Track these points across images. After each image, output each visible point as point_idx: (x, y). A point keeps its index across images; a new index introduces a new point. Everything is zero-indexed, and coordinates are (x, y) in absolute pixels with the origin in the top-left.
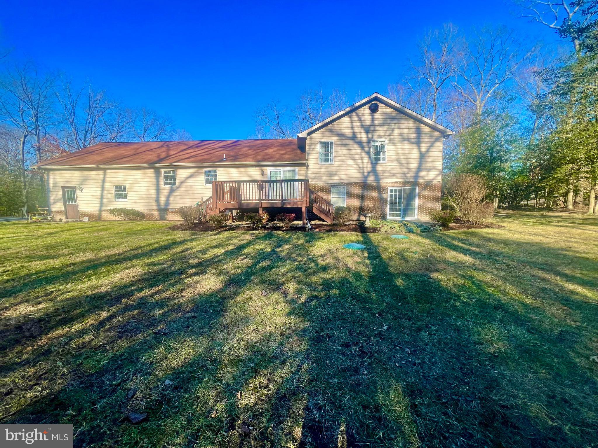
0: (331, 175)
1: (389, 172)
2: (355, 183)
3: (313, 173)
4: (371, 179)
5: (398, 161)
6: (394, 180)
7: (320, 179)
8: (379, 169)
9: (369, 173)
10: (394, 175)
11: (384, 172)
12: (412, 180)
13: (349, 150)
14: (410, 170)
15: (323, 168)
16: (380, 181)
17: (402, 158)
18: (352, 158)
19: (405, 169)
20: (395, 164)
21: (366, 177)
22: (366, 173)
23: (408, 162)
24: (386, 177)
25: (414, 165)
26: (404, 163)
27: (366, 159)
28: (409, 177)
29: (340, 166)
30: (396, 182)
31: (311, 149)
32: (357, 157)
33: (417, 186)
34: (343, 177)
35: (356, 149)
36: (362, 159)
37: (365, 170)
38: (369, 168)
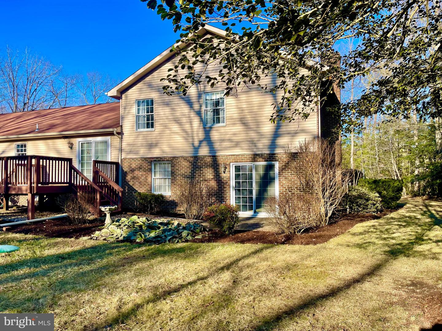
0: (151, 146)
1: (230, 140)
2: (182, 157)
3: (129, 145)
4: (204, 151)
5: (243, 122)
6: (237, 151)
7: (137, 153)
8: (215, 135)
9: (201, 142)
10: (237, 144)
11: (222, 141)
12: (266, 152)
13: (173, 109)
14: (261, 135)
15: (141, 138)
16: (217, 154)
17: (248, 116)
18: (177, 121)
19: (253, 135)
20: (238, 128)
21: (196, 149)
22: (196, 143)
23: (258, 124)
24: (226, 148)
25: (268, 128)
26: (252, 125)
27: (196, 122)
28: (261, 147)
29: (161, 133)
30: (243, 155)
31: (127, 112)
32: (184, 120)
33: (276, 160)
34: (166, 148)
35: (183, 109)
36: (191, 123)
37: (196, 138)
38: (201, 135)
